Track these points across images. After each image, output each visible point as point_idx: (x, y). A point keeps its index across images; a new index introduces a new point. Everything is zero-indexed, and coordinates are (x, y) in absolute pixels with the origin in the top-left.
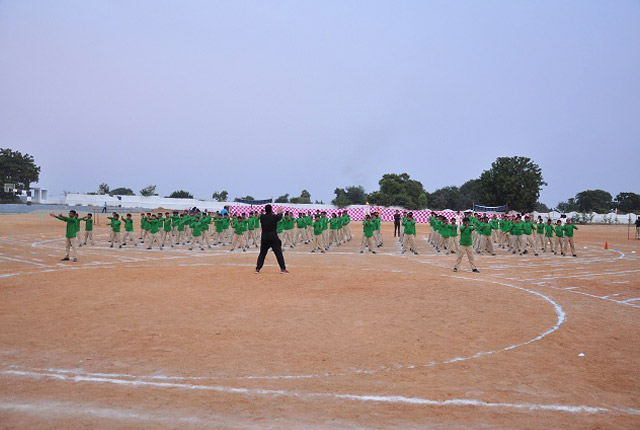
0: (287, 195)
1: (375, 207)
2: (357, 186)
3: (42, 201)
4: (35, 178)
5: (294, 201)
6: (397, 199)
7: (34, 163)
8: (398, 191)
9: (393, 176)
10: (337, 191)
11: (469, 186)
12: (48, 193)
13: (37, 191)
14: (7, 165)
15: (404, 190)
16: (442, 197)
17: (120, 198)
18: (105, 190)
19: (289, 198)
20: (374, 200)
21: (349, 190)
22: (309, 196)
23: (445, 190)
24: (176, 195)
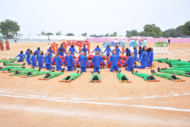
0: (108, 34)
1: (142, 37)
2: (134, 30)
3: (21, 38)
4: (18, 30)
5: (111, 36)
6: (150, 34)
7: (18, 24)
8: (151, 31)
9: (149, 25)
10: (127, 32)
11: (179, 28)
12: (23, 35)
13: (19, 34)
14: (8, 25)
15: (153, 30)
16: (169, 33)
17: (49, 36)
18: (43, 33)
19: (109, 35)
20: (142, 34)
21: (132, 31)
22: (116, 34)
23: (169, 30)
24: (68, 35)
